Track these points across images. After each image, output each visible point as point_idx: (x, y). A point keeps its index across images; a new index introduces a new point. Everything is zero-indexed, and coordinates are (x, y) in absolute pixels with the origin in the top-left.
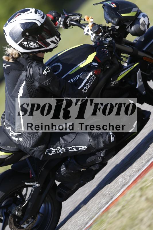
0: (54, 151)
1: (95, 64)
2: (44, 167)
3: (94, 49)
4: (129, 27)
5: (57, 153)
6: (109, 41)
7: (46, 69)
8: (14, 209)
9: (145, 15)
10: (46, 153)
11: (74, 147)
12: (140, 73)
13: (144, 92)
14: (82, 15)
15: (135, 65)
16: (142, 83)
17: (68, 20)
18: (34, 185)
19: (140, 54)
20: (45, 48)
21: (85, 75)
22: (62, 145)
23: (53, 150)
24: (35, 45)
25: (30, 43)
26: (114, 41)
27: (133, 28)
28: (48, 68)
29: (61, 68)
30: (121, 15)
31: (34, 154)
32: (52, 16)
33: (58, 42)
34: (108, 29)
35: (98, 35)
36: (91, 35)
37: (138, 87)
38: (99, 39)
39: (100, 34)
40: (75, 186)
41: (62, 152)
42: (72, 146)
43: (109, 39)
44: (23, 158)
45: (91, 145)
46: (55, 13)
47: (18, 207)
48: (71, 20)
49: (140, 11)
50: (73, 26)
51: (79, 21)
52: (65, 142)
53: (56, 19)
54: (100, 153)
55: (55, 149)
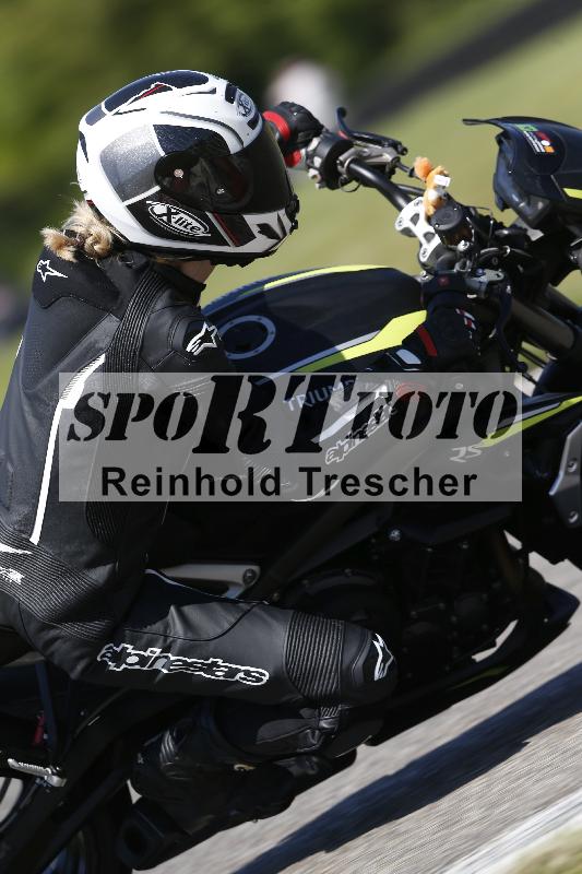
0: (136, 659)
1: (409, 358)
2: (99, 714)
3: (422, 298)
5: (146, 668)
6: (491, 284)
7: (202, 333)
10: (99, 659)
13: (575, 518)
14: (405, 150)
15: (566, 403)
16: (577, 480)
17: (346, 157)
20: (230, 249)
22: (173, 641)
23: (130, 655)
24: (195, 224)
25: (176, 214)
26: (509, 288)
28: (212, 331)
29: (270, 339)
30: (564, 192)
32: (288, 122)
33: (285, 234)
34: (497, 233)
35: (453, 246)
36: (423, 241)
37: (557, 494)
38: (450, 264)
39: (462, 246)
40: (203, 821)
41: (165, 671)
42: (212, 660)
43: (489, 276)
46: (300, 115)
48: (359, 160)
50: (361, 186)
51: (387, 170)
52: (190, 635)
53: (299, 140)
54: (320, 714)
55: (142, 653)
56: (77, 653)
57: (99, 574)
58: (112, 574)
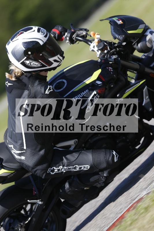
0: (57, 170)
1: (99, 83)
4: (136, 44)
5: (60, 172)
6: (115, 59)
7: (48, 88)
8: (17, 225)
9: (153, 31)
10: (48, 172)
11: (77, 166)
12: (147, 90)
13: (151, 109)
14: (88, 30)
15: (141, 83)
16: (149, 100)
17: (74, 36)
18: (37, 203)
19: (147, 70)
20: (48, 67)
21: (89, 93)
22: (64, 164)
23: (55, 169)
24: (37, 64)
25: (32, 62)
26: (119, 59)
27: (139, 45)
28: (51, 87)
29: (66, 84)
30: (128, 32)
31: (36, 173)
32: (59, 31)
33: (61, 60)
34: (114, 45)
35: (104, 52)
36: (97, 52)
37: (144, 105)
38: (104, 56)
39: (106, 52)
40: (79, 204)
41: (64, 171)
42: (75, 166)
43: (114, 57)
44: (26, 175)
45: (94, 165)
46: (61, 28)
47: (20, 223)
48: (78, 36)
49: (147, 28)
50: (80, 42)
51: (85, 36)
52: (68, 162)
53: (63, 34)
54: (103, 173)
55: (58, 168)
56: (42, 172)
57: (42, 152)
58: (45, 151)
